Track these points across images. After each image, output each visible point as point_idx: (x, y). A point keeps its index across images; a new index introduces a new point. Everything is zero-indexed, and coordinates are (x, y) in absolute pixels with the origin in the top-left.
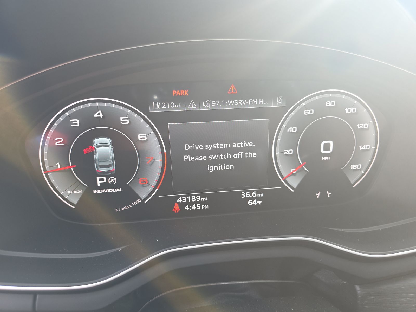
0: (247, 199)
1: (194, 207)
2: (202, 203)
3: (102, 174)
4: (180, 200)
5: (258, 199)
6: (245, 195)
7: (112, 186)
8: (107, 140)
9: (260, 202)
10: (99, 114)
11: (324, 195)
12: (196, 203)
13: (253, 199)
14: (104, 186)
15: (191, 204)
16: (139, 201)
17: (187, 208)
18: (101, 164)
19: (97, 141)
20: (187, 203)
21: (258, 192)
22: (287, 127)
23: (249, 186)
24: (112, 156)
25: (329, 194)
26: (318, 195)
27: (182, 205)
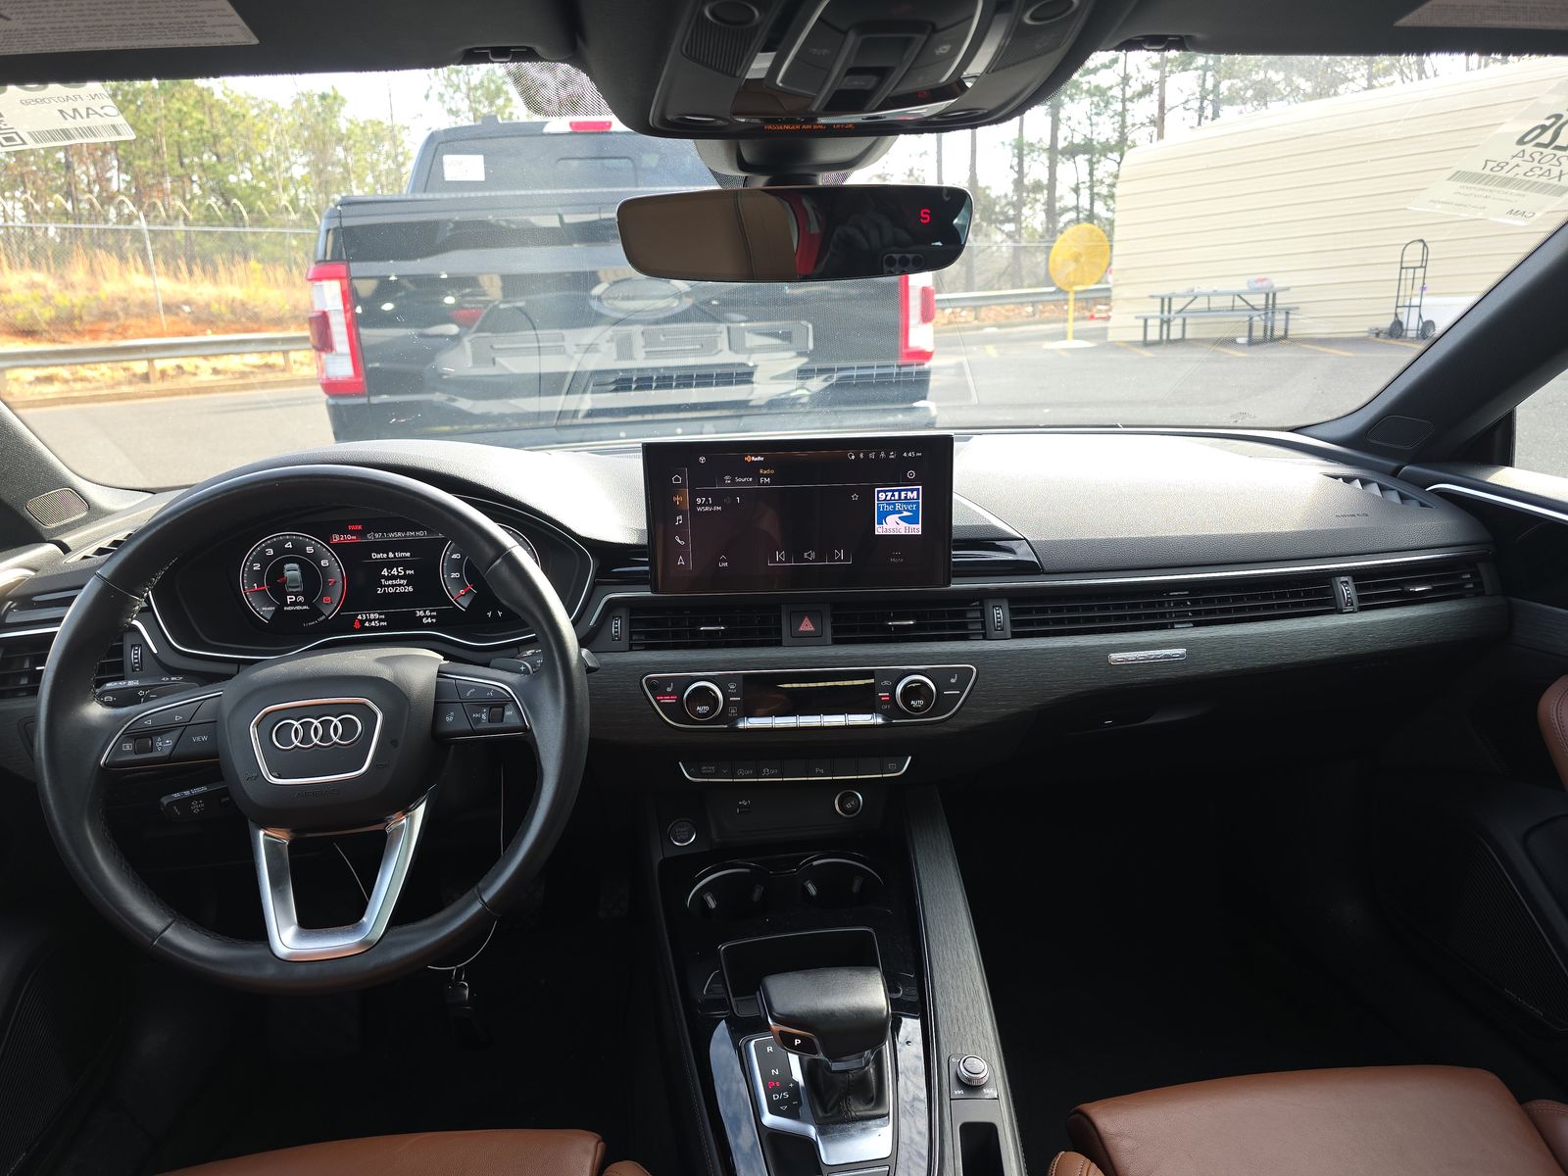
0: (421, 618)
1: (373, 624)
2: (380, 620)
3: (291, 593)
4: (359, 617)
5: (432, 617)
6: (420, 613)
7: (300, 604)
8: (296, 566)
9: (434, 620)
10: (289, 545)
11: (495, 614)
12: (375, 620)
13: (427, 617)
14: (293, 604)
15: (370, 621)
16: (324, 617)
17: (367, 624)
18: (291, 585)
19: (287, 566)
20: (366, 620)
21: (431, 611)
22: (451, 554)
23: (423, 605)
24: (300, 579)
25: (500, 613)
26: (489, 614)
27: (362, 622)
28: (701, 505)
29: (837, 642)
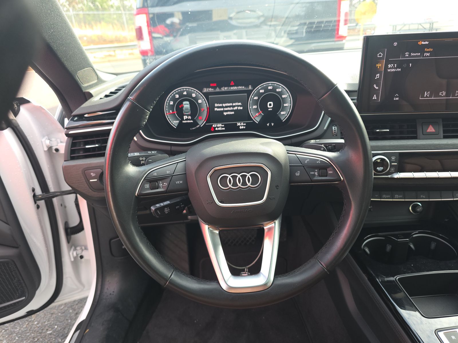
0: (239, 126)
1: (219, 129)
2: (222, 127)
3: (186, 115)
4: (213, 126)
5: (244, 126)
6: (239, 124)
7: (189, 120)
8: (188, 103)
9: (245, 127)
10: (185, 93)
11: (270, 125)
12: (220, 127)
13: (242, 126)
14: (187, 120)
15: (218, 127)
16: (198, 126)
17: (216, 129)
18: (186, 111)
19: (184, 103)
20: (216, 127)
21: (244, 123)
22: (254, 97)
23: (240, 120)
24: (189, 108)
25: (273, 124)
26: (268, 125)
27: (215, 128)
28: (390, 68)
29: (445, 137)
